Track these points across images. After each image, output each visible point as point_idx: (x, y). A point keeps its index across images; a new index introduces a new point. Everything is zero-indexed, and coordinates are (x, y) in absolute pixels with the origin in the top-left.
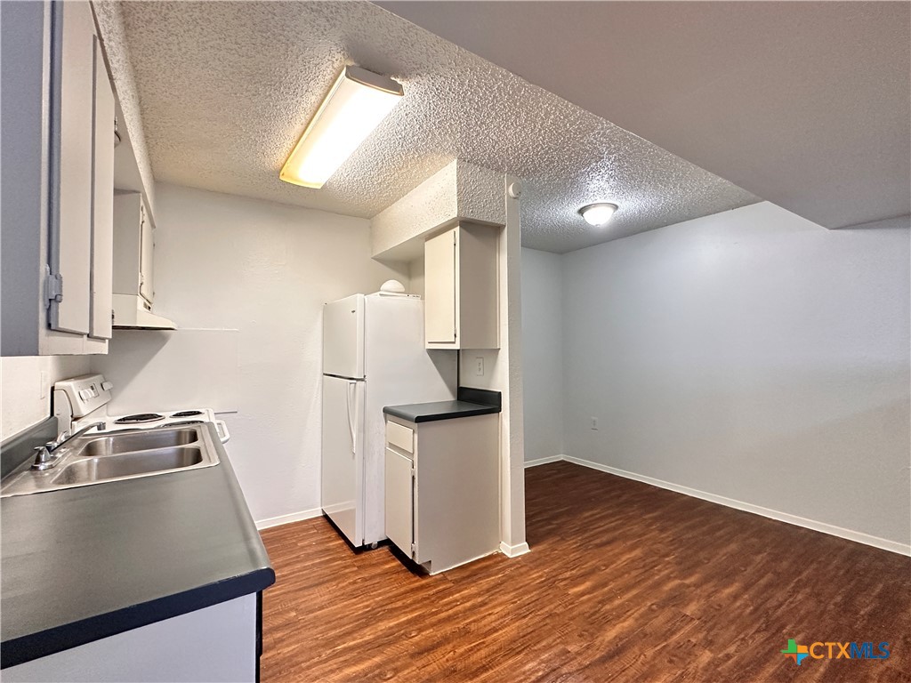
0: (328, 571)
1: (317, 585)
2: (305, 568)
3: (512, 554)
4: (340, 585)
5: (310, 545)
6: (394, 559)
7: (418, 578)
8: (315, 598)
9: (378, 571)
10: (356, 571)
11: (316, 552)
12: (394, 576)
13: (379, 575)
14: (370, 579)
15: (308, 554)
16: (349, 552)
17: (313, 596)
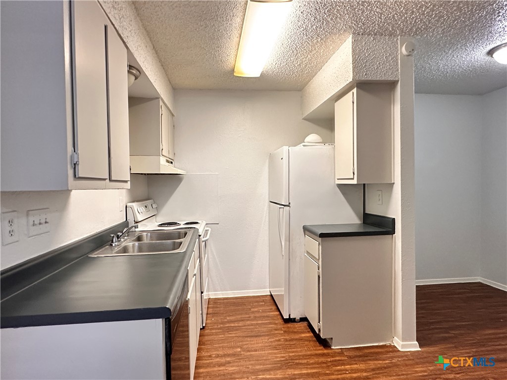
0: (265, 329)
1: (256, 336)
2: (252, 325)
3: (402, 348)
4: (270, 340)
5: (258, 312)
6: (309, 332)
7: (322, 347)
8: (254, 344)
9: (297, 336)
10: (282, 333)
11: (260, 317)
12: (306, 342)
13: (296, 339)
14: (289, 341)
15: (255, 317)
16: (281, 321)
17: (252, 342)
